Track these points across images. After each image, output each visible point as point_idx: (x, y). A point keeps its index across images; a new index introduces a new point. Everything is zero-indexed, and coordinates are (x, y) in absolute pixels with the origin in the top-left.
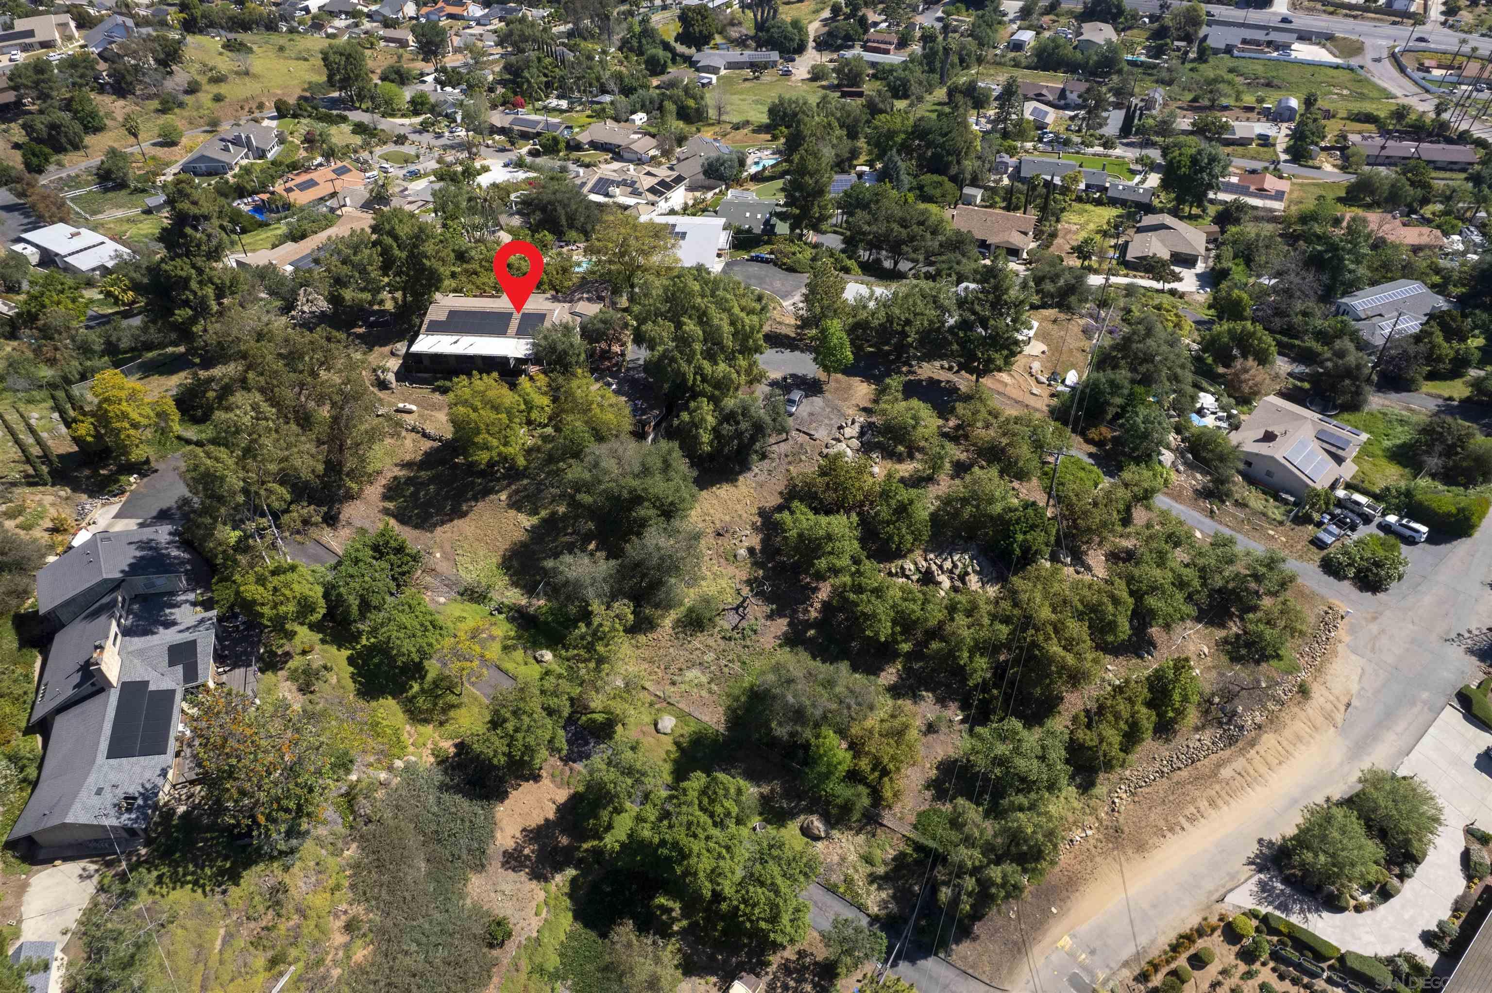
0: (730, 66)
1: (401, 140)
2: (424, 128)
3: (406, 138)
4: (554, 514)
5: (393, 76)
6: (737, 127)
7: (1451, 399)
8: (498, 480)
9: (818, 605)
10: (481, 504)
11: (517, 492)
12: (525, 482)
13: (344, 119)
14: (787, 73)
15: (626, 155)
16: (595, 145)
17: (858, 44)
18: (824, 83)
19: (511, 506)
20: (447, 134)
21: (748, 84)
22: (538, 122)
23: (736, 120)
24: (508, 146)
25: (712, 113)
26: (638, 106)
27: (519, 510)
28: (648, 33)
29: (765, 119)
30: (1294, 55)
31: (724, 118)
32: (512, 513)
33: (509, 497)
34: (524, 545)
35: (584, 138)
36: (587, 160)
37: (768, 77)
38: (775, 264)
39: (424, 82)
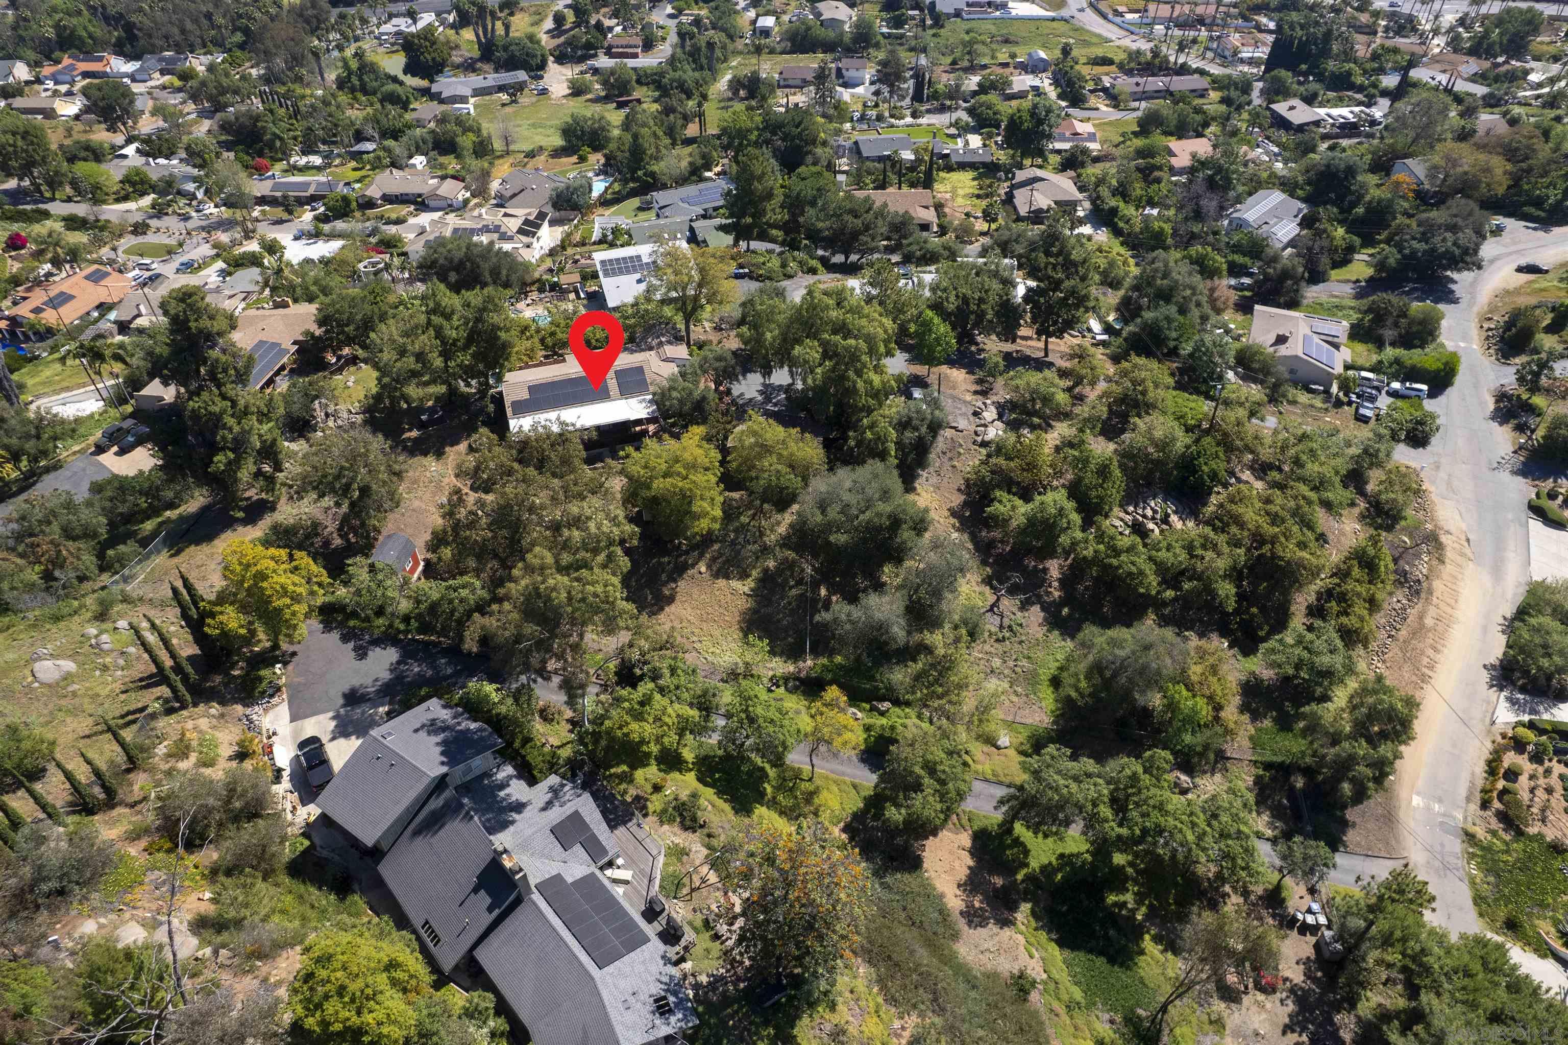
0: (477, 92)
1: (139, 229)
2: (159, 211)
3: (148, 226)
4: (766, 570)
5: (83, 154)
6: (531, 155)
7: (1358, 281)
8: (687, 553)
9: (1055, 584)
10: (682, 584)
11: (714, 560)
12: (716, 547)
13: (46, 215)
14: (544, 92)
15: (432, 204)
16: (389, 199)
17: (601, 52)
18: (589, 96)
19: (716, 575)
20: (194, 214)
21: (508, 109)
22: (308, 184)
23: (527, 147)
24: (285, 216)
25: (498, 145)
26: (413, 149)
27: (727, 577)
28: (366, 68)
29: (558, 141)
30: (1014, 13)
31: (512, 147)
32: (721, 582)
33: (709, 567)
34: (754, 611)
35: (374, 192)
36: (394, 216)
37: (525, 99)
38: (751, 278)
39: (125, 157)
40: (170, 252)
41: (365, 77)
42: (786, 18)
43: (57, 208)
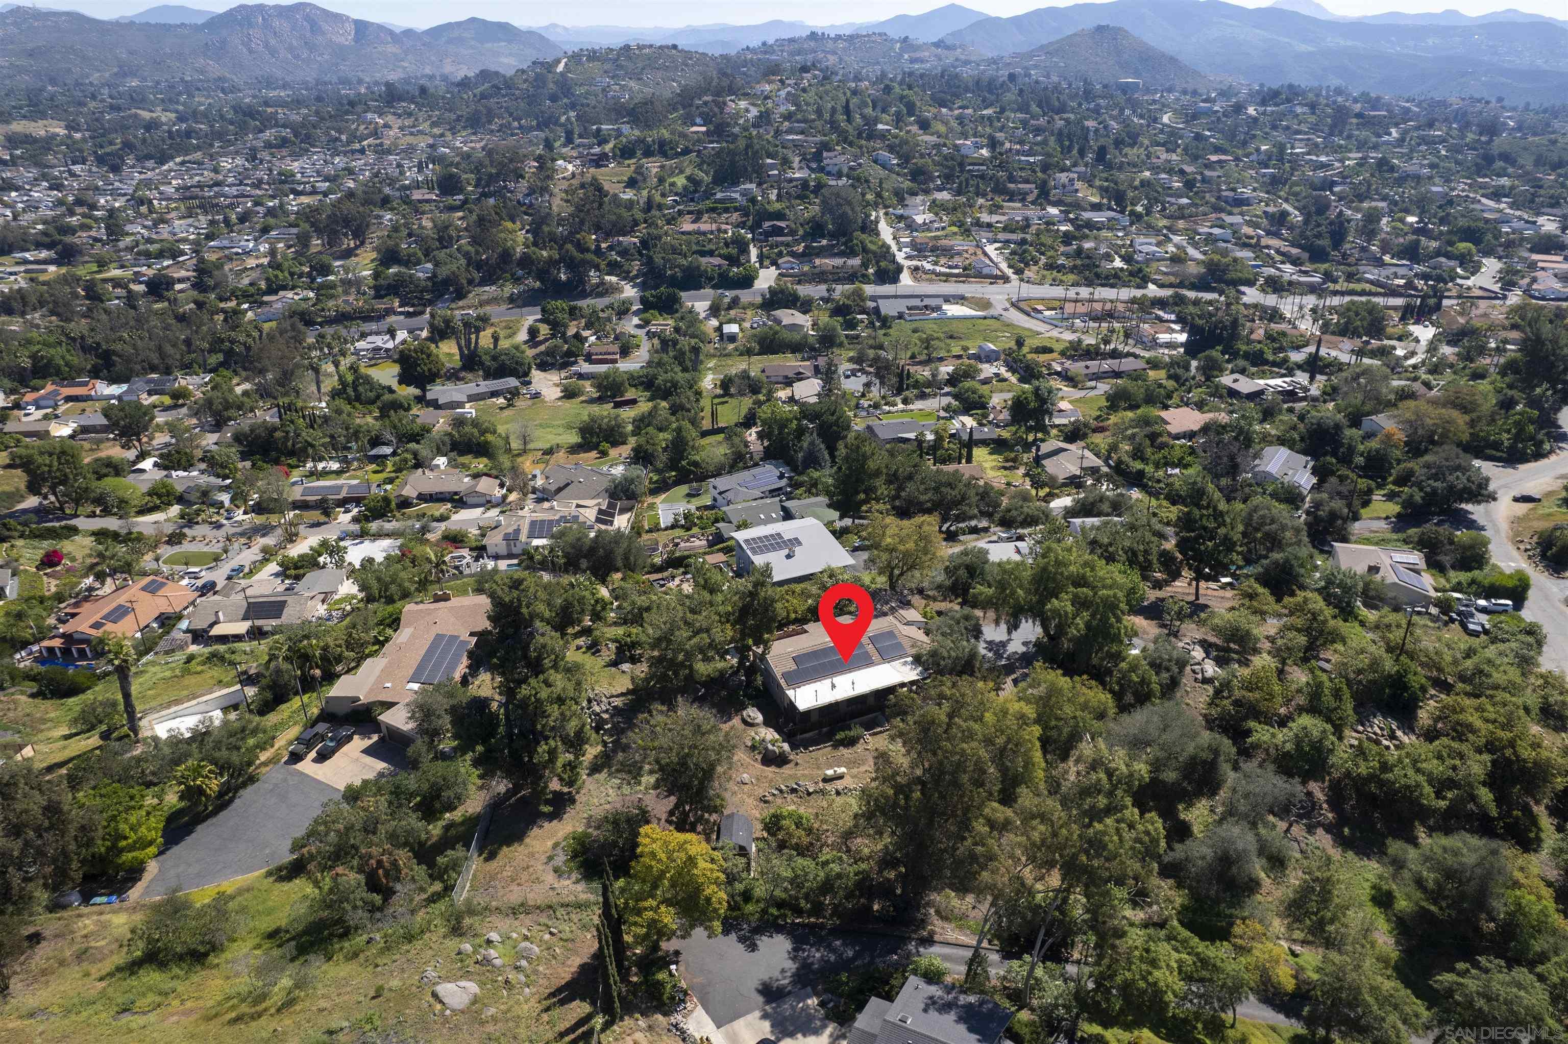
5: (105, 471)
6: (549, 452)
14: (537, 395)
15: (470, 500)
16: (424, 498)
17: (580, 360)
18: (582, 398)
20: (225, 522)
21: (506, 413)
22: (341, 487)
23: (541, 446)
24: (323, 519)
25: (515, 444)
28: (361, 380)
31: (529, 447)
35: (409, 492)
36: (437, 514)
37: (520, 403)
39: (142, 471)
40: (217, 559)
41: (361, 389)
42: (747, 325)
43: (81, 523)
